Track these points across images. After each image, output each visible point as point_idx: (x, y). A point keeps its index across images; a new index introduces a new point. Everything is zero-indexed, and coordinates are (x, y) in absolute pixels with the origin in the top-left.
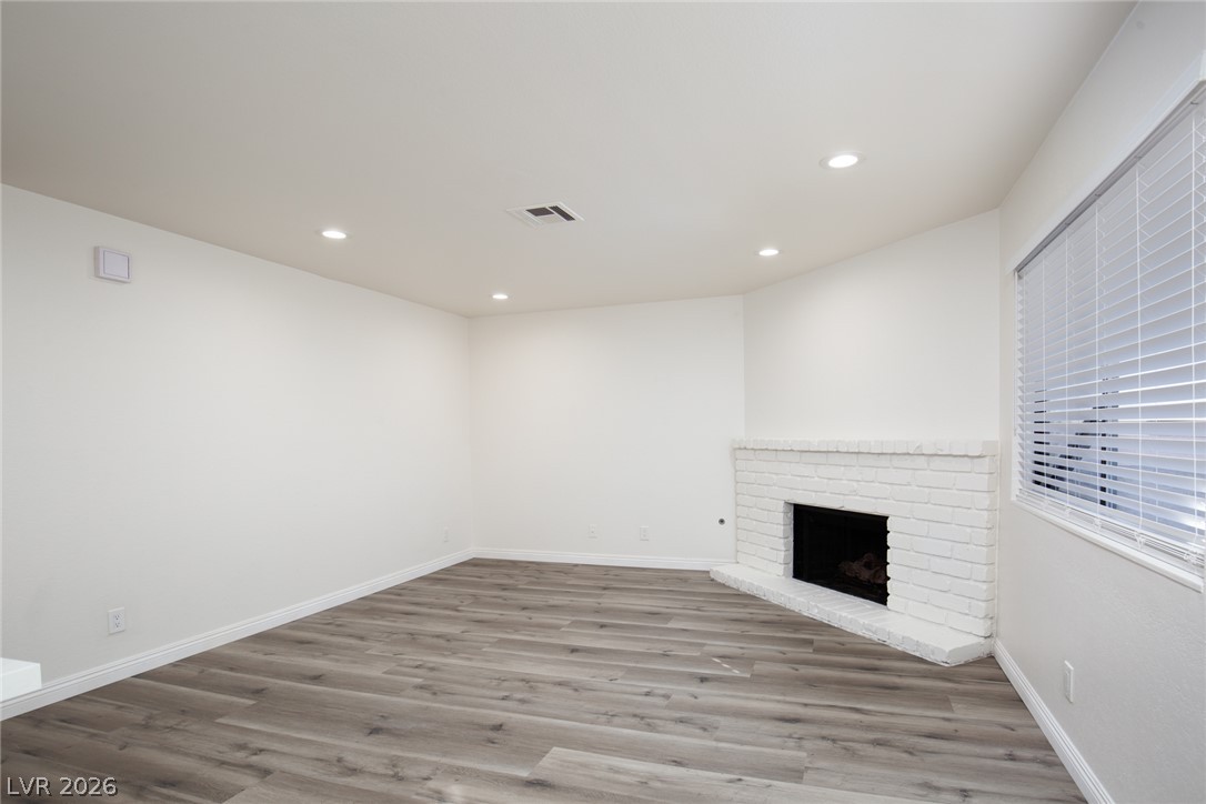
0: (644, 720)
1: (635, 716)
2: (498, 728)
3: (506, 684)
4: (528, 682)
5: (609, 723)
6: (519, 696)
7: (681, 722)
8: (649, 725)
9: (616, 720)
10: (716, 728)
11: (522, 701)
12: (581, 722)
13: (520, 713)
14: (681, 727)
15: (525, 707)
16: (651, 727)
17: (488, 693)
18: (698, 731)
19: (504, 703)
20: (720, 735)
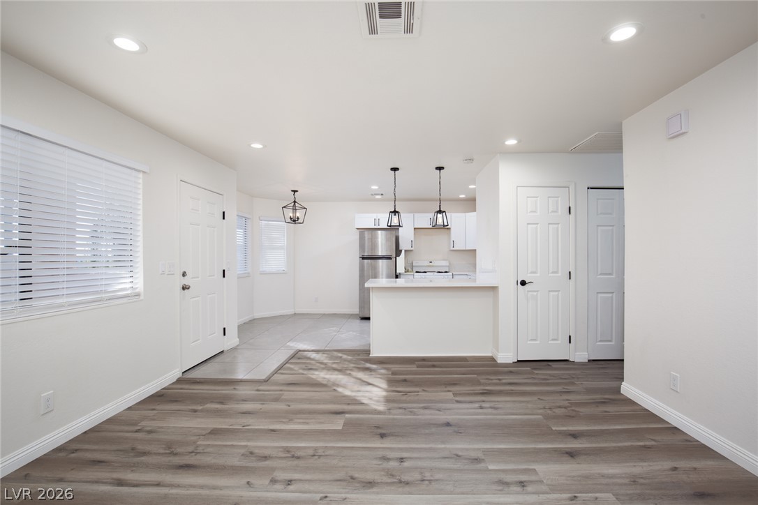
0: (291, 454)
1: (298, 458)
2: (382, 436)
3: (416, 475)
4: (400, 482)
5: (316, 449)
6: (393, 464)
7: (266, 457)
8: (288, 452)
9: (311, 452)
10: (243, 455)
12: (334, 447)
13: (379, 448)
14: (267, 453)
16: (287, 450)
18: (256, 451)
19: (397, 455)
20: (242, 451)
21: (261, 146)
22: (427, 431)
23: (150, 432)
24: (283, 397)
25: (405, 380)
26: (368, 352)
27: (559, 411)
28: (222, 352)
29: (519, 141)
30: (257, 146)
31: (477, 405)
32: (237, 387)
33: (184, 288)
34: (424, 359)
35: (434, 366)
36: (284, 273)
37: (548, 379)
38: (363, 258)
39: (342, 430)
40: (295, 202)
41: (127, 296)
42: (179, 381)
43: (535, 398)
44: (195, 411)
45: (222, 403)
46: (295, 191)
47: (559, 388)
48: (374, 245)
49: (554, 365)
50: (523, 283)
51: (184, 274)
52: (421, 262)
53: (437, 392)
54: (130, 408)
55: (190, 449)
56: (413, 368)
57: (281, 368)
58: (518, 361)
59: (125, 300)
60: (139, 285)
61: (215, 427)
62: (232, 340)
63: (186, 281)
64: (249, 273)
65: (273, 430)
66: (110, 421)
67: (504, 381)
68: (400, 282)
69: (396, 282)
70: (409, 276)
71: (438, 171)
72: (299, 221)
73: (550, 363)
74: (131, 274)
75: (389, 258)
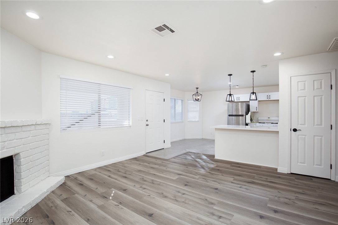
0: (153, 182)
2: (186, 185)
3: (183, 200)
4: (176, 200)
5: (161, 183)
6: (180, 194)
9: (158, 183)
11: (179, 192)
13: (180, 188)
15: (178, 190)
16: (153, 180)
17: (189, 197)
18: (145, 178)
19: (184, 192)
20: (141, 177)
21: (169, 75)
22: (204, 189)
23: (125, 167)
24: (168, 166)
25: (219, 170)
26: (214, 156)
27: (282, 199)
28: (163, 149)
29: (283, 53)
30: (167, 75)
31: (239, 186)
32: (157, 160)
33: (147, 125)
34: (238, 163)
35: (239, 167)
36: (198, 121)
37: (299, 185)
38: (229, 116)
39: (175, 180)
40: (197, 93)
41: (127, 127)
42: (144, 155)
43: (276, 191)
44: (140, 164)
45: (149, 164)
46: (197, 88)
47: (300, 191)
48: (237, 110)
49: (314, 179)
50: (295, 130)
51: (147, 121)
52: (262, 118)
53: (227, 177)
54: (126, 160)
55: (130, 173)
56: (229, 166)
57: (176, 157)
58: (291, 173)
59: (126, 128)
60: (131, 123)
61: (140, 169)
62: (168, 145)
63: (147, 123)
64: (183, 121)
65: (154, 174)
66: (119, 162)
67: (268, 180)
68: (248, 128)
69: (246, 127)
70: (253, 125)
71: (252, 73)
72: (200, 100)
73: (313, 178)
74: (129, 120)
75: (242, 116)
